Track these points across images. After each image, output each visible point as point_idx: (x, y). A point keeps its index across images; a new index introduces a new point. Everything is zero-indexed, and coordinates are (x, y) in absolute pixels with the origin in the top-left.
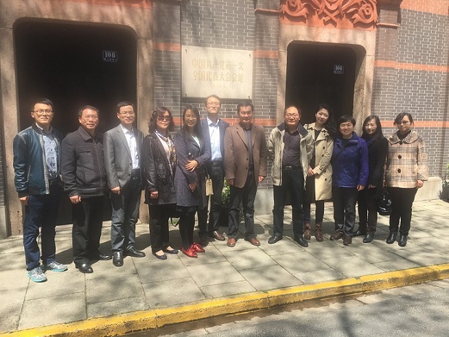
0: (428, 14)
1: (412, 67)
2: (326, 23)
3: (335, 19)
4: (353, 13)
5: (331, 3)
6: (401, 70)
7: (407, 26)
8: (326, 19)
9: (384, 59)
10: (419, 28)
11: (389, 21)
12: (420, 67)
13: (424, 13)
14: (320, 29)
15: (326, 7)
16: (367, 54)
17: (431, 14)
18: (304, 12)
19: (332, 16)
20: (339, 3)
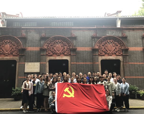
0: (85, 51)
1: (82, 63)
2: (58, 56)
3: (60, 55)
5: (59, 52)
6: (79, 64)
9: (73, 62)
10: (83, 54)
11: (74, 54)
12: (85, 63)
14: (56, 57)
15: (57, 52)
16: (69, 61)
18: (52, 54)
19: (59, 54)
20: (60, 51)
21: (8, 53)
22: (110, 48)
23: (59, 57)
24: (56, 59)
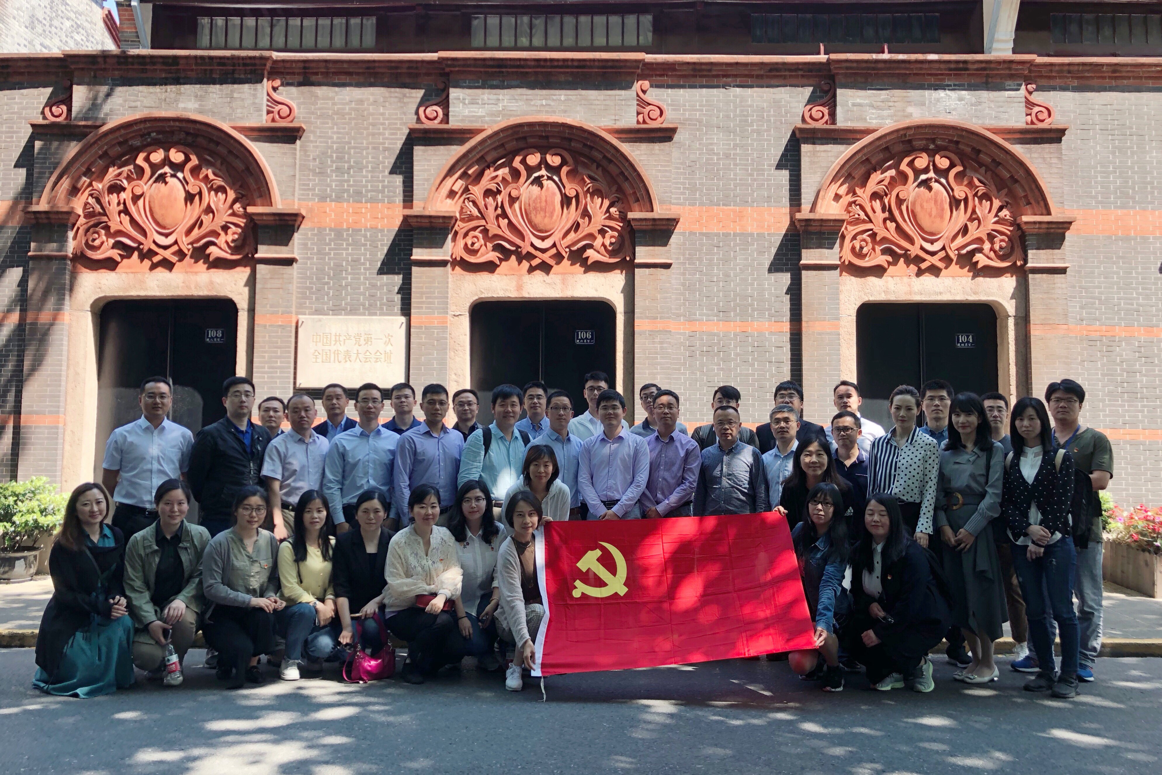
0: (744, 235)
1: (718, 328)
3: (550, 262)
4: (584, 248)
5: (543, 239)
6: (693, 334)
7: (700, 260)
8: (535, 262)
9: (647, 318)
12: (736, 327)
13: (735, 235)
14: (525, 280)
15: (532, 245)
16: (617, 313)
17: (752, 235)
18: (492, 256)
19: (545, 257)
20: (556, 237)
21: (176, 242)
22: (934, 212)
23: (549, 279)
24: (526, 295)
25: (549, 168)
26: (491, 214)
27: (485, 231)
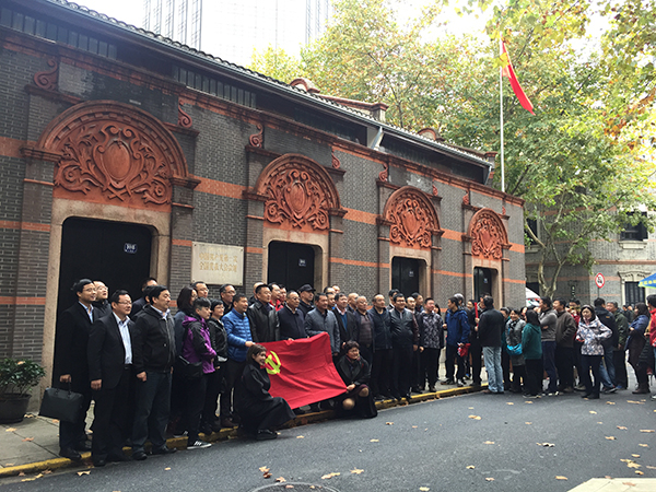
0: (362, 224)
1: (355, 263)
2: (294, 228)
3: (301, 225)
4: (313, 221)
5: (298, 214)
6: (347, 265)
8: (295, 225)
9: (334, 257)
11: (338, 229)
12: (359, 263)
14: (291, 232)
15: (294, 216)
16: (323, 252)
18: (279, 219)
19: (299, 223)
20: (304, 213)
21: (124, 187)
22: (412, 223)
23: (300, 233)
24: (291, 241)
25: (302, 180)
26: (279, 197)
27: (277, 206)
